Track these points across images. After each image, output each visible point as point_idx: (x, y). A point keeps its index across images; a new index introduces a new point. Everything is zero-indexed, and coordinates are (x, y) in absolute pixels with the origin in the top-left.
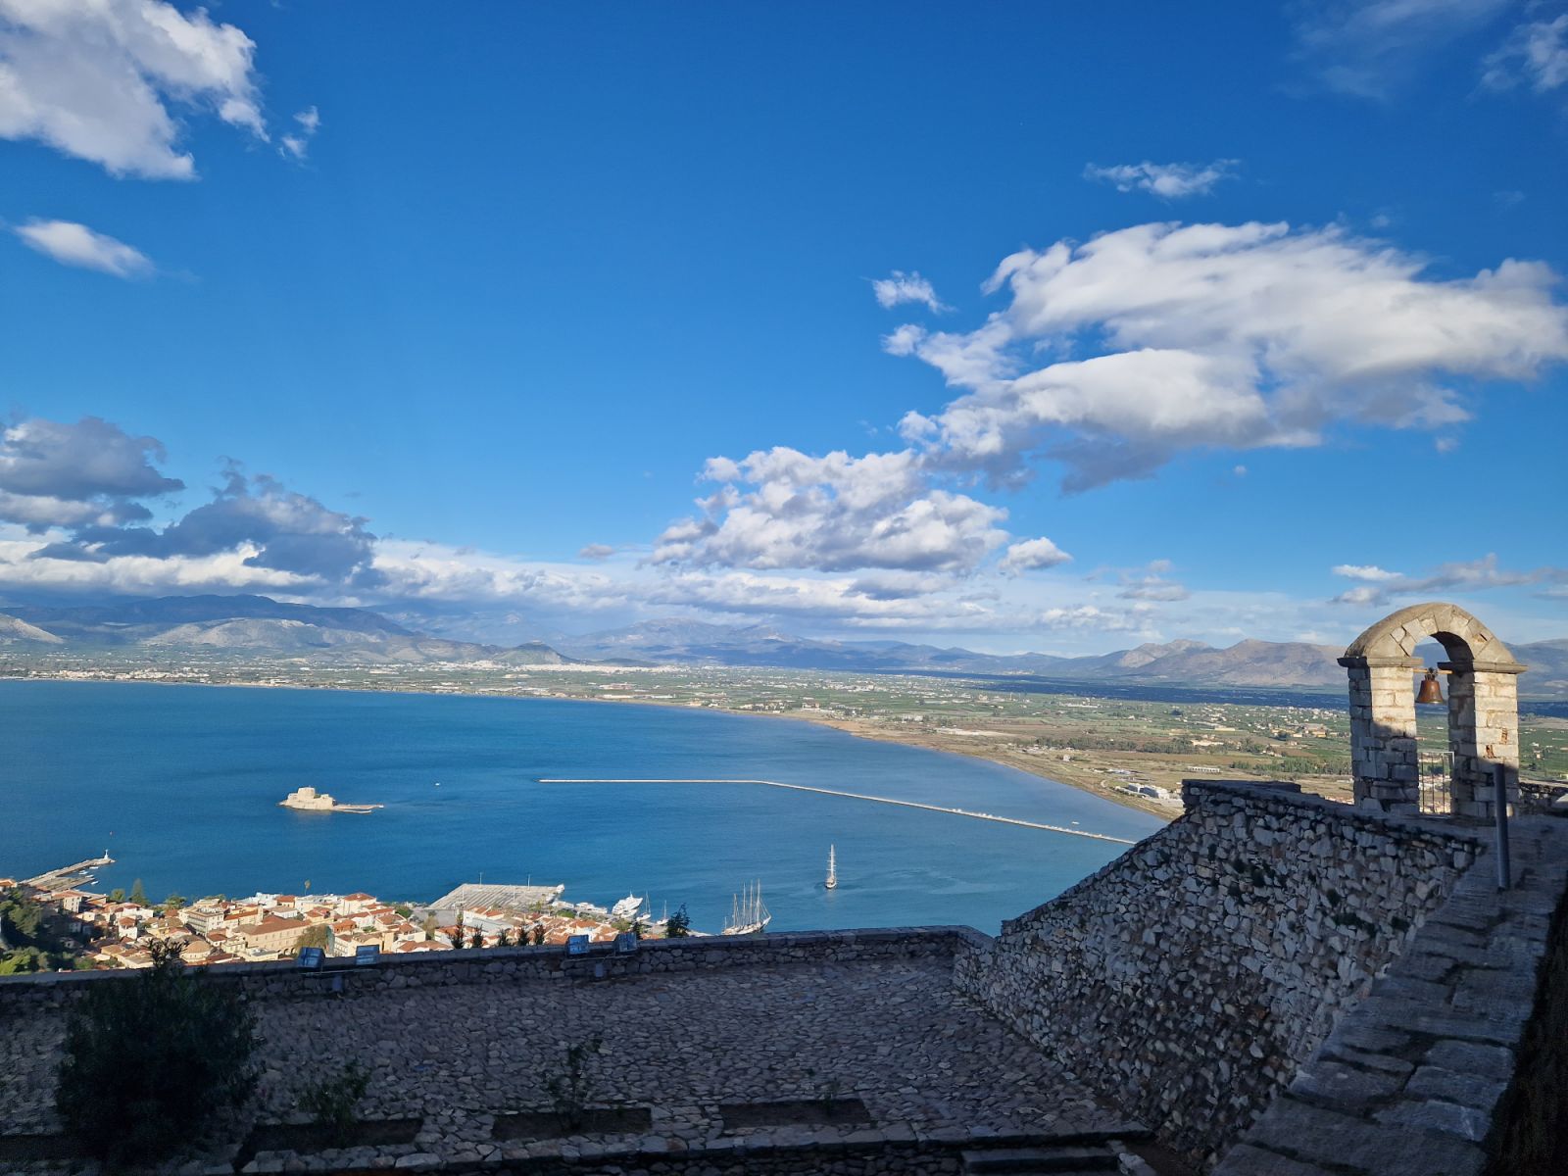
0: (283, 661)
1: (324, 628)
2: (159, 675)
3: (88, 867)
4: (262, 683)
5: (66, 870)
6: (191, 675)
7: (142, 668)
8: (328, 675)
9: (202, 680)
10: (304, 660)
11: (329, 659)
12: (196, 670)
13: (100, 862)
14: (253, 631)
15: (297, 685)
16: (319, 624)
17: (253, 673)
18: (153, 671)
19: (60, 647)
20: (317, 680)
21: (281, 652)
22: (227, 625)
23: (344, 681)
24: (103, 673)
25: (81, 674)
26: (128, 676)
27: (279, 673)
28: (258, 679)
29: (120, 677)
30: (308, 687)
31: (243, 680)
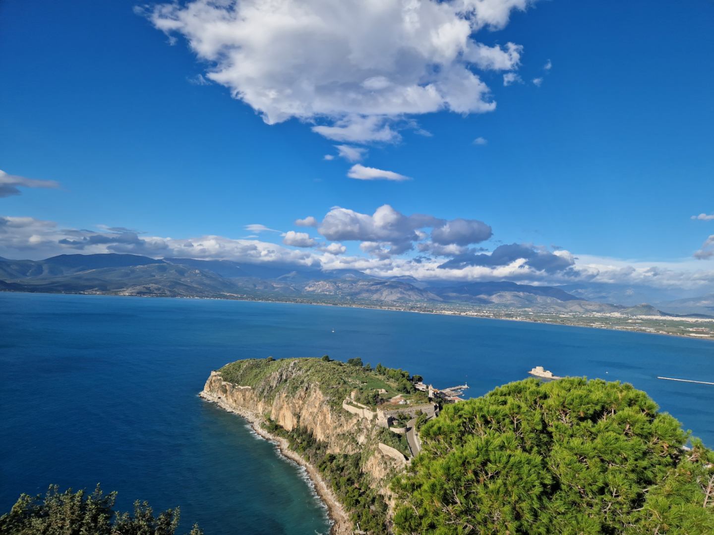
0: (521, 310)
1: (538, 296)
2: (475, 314)
3: (460, 388)
4: (514, 319)
5: (453, 388)
6: (487, 314)
7: (469, 310)
8: (541, 317)
9: (491, 317)
10: (530, 309)
11: (539, 309)
12: (488, 312)
13: (464, 387)
14: (508, 296)
15: (528, 320)
16: (536, 294)
17: (510, 314)
18: (473, 312)
19: (442, 302)
20: (536, 319)
21: (520, 306)
22: (499, 294)
23: (549, 320)
24: (456, 312)
25: (449, 312)
26: (465, 314)
27: (520, 315)
28: (512, 317)
29: (463, 314)
30: (533, 321)
31: (507, 317)
